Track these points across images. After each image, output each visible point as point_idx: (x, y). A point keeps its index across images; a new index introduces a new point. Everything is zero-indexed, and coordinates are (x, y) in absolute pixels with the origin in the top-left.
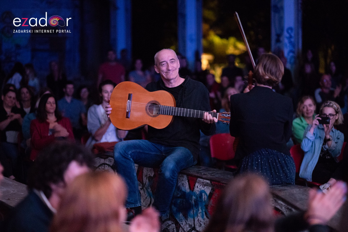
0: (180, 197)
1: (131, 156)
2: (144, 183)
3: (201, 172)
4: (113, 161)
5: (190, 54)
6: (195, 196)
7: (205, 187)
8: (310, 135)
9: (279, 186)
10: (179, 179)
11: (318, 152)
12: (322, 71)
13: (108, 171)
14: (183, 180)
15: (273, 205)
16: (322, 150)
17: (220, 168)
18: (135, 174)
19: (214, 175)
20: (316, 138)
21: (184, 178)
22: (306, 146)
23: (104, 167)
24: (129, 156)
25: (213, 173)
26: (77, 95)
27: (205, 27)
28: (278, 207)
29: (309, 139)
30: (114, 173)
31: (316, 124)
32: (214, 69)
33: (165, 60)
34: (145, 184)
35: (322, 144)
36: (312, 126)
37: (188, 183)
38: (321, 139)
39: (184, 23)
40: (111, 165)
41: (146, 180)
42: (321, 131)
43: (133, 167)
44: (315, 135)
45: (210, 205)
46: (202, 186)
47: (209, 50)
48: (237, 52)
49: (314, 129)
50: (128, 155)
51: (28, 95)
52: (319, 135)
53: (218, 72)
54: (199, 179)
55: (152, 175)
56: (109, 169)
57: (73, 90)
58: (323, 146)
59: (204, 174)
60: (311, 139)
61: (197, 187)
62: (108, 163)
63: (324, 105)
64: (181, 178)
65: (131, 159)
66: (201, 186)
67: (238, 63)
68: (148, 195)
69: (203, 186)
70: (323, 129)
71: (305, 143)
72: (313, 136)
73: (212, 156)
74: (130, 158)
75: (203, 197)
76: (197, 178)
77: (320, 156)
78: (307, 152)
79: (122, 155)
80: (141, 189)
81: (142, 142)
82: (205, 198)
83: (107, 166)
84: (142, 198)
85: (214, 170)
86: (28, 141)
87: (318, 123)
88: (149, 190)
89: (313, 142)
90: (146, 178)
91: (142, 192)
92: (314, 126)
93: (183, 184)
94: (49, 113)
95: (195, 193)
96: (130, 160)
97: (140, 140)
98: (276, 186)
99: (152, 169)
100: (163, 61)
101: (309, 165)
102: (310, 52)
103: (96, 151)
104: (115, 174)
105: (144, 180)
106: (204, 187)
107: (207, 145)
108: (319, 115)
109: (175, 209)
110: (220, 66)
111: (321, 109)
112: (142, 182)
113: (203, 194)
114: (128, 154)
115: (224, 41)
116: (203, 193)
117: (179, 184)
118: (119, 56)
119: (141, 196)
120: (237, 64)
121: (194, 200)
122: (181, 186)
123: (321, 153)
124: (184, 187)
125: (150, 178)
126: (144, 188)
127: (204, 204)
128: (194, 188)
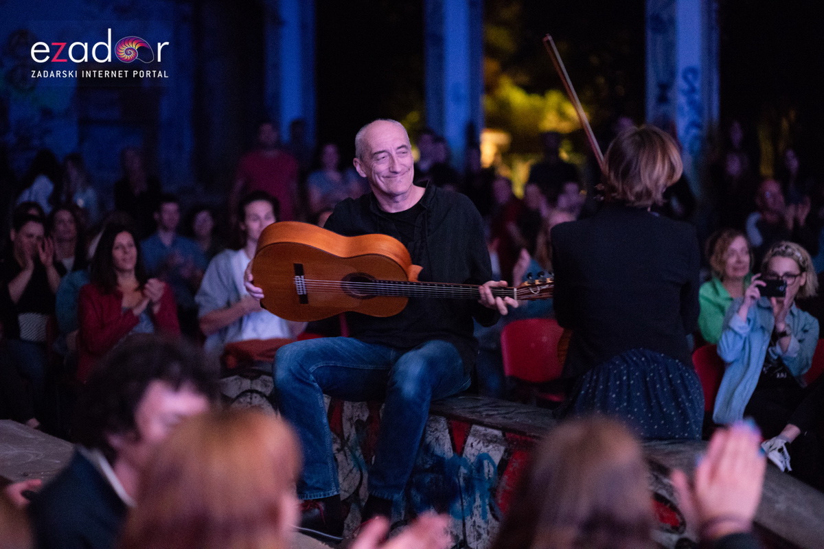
0: (431, 470)
1: (316, 378)
2: (346, 435)
3: (479, 410)
4: (271, 386)
5: (454, 131)
6: (465, 466)
7: (491, 447)
8: (739, 322)
9: (666, 442)
10: (429, 426)
11: (758, 362)
12: (766, 170)
13: (259, 408)
14: (436, 429)
15: (652, 488)
16: (768, 359)
17: (525, 401)
18: (325, 420)
19: (511, 418)
20: (752, 330)
21: (440, 425)
22: (729, 349)
23: (251, 398)
24: (311, 375)
25: (508, 413)
26: (186, 229)
27: (491, 66)
28: (663, 492)
29: (736, 333)
30: (274, 414)
31: (753, 297)
32: (510, 166)
33: (384, 149)
34: (348, 439)
35: (767, 343)
36: (743, 302)
37: (448, 436)
38: (766, 332)
39: (441, 58)
40: (268, 394)
41: (349, 430)
42: (766, 313)
43: (320, 402)
44: (752, 322)
45: (500, 490)
46: (483, 443)
47: (499, 120)
48: (565, 127)
49: (749, 308)
50: (309, 376)
51: (72, 227)
52: (759, 322)
53: (520, 173)
54: (475, 427)
55: (365, 418)
56: (262, 401)
57: (176, 217)
58: (770, 349)
59: (488, 416)
60: (741, 332)
61: (472, 446)
62: (259, 389)
63: (773, 251)
64: (433, 425)
65: (316, 385)
66: (481, 442)
67: (568, 152)
68: (355, 466)
69: (486, 444)
70: (770, 309)
71: (727, 341)
72: (747, 325)
73: (507, 370)
74: (314, 381)
75: (486, 470)
76: (471, 425)
77: (762, 372)
78: (731, 364)
79: (293, 375)
80: (338, 450)
81: (339, 342)
82: (489, 471)
83: (258, 396)
84: (340, 472)
85: (510, 406)
86: (72, 338)
87: (757, 293)
88: (358, 453)
89: (745, 338)
90: (349, 424)
91: (340, 457)
92: (748, 301)
93: (437, 439)
94: (123, 271)
95: (465, 460)
96: (312, 386)
97: (336, 339)
98: (659, 442)
99: (365, 403)
100: (381, 150)
101: (737, 393)
102: (736, 125)
103: (232, 361)
104: (277, 414)
105: (345, 430)
106: (487, 446)
107: (493, 346)
108: (759, 275)
109: (419, 498)
110: (525, 160)
111: (766, 260)
112: (340, 435)
113: (486, 462)
114: (309, 373)
115: (535, 101)
116: (485, 459)
117: (429, 439)
118: (286, 136)
119: (338, 467)
120: (564, 155)
121: (464, 477)
122: (432, 443)
123: (764, 366)
124: (439, 445)
125: (359, 425)
126: (346, 448)
127: (487, 486)
128: (463, 449)
